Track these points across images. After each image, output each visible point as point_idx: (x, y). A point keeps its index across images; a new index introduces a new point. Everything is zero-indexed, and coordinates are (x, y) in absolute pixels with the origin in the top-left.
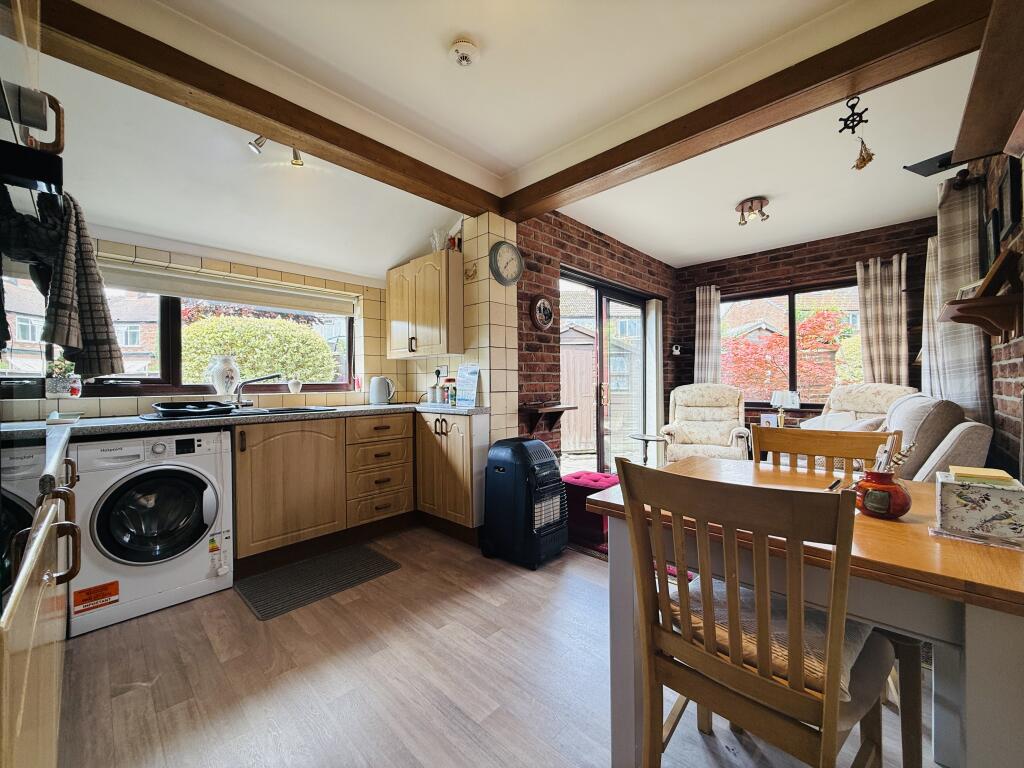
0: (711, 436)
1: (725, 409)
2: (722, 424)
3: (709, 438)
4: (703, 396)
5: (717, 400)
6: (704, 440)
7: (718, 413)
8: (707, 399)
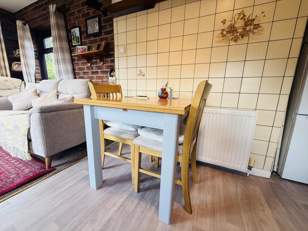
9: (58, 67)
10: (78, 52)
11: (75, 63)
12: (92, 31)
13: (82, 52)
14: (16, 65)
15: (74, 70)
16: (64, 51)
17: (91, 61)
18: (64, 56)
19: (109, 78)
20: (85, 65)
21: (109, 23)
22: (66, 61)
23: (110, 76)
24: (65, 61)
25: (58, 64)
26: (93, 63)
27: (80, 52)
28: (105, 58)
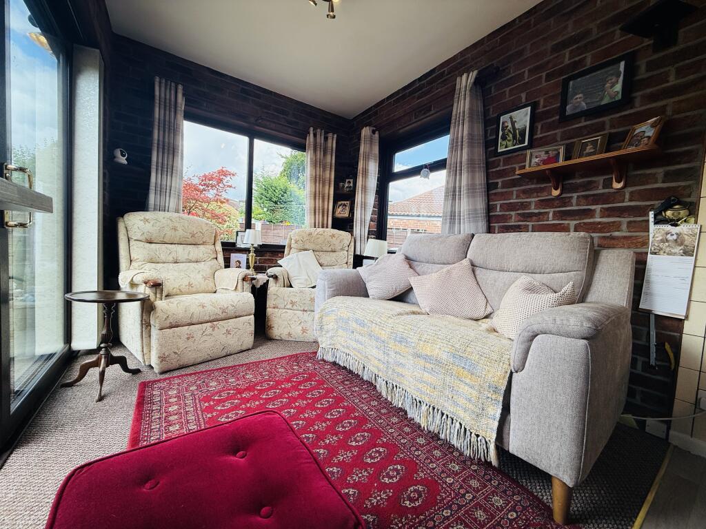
0: (192, 281)
1: (201, 247)
2: (201, 265)
3: (190, 285)
4: (175, 230)
5: (193, 236)
6: (184, 288)
7: (194, 252)
8: (180, 232)
9: (453, 205)
10: (532, 163)
11: (495, 194)
12: (586, 104)
13: (545, 162)
14: (341, 207)
15: (489, 209)
16: (474, 168)
17: (563, 185)
18: (473, 178)
19: (652, 226)
20: (535, 194)
21: (677, 65)
22: (476, 189)
23: (656, 223)
24: (473, 189)
25: (454, 199)
26: (575, 189)
27: (538, 165)
28: (636, 169)
